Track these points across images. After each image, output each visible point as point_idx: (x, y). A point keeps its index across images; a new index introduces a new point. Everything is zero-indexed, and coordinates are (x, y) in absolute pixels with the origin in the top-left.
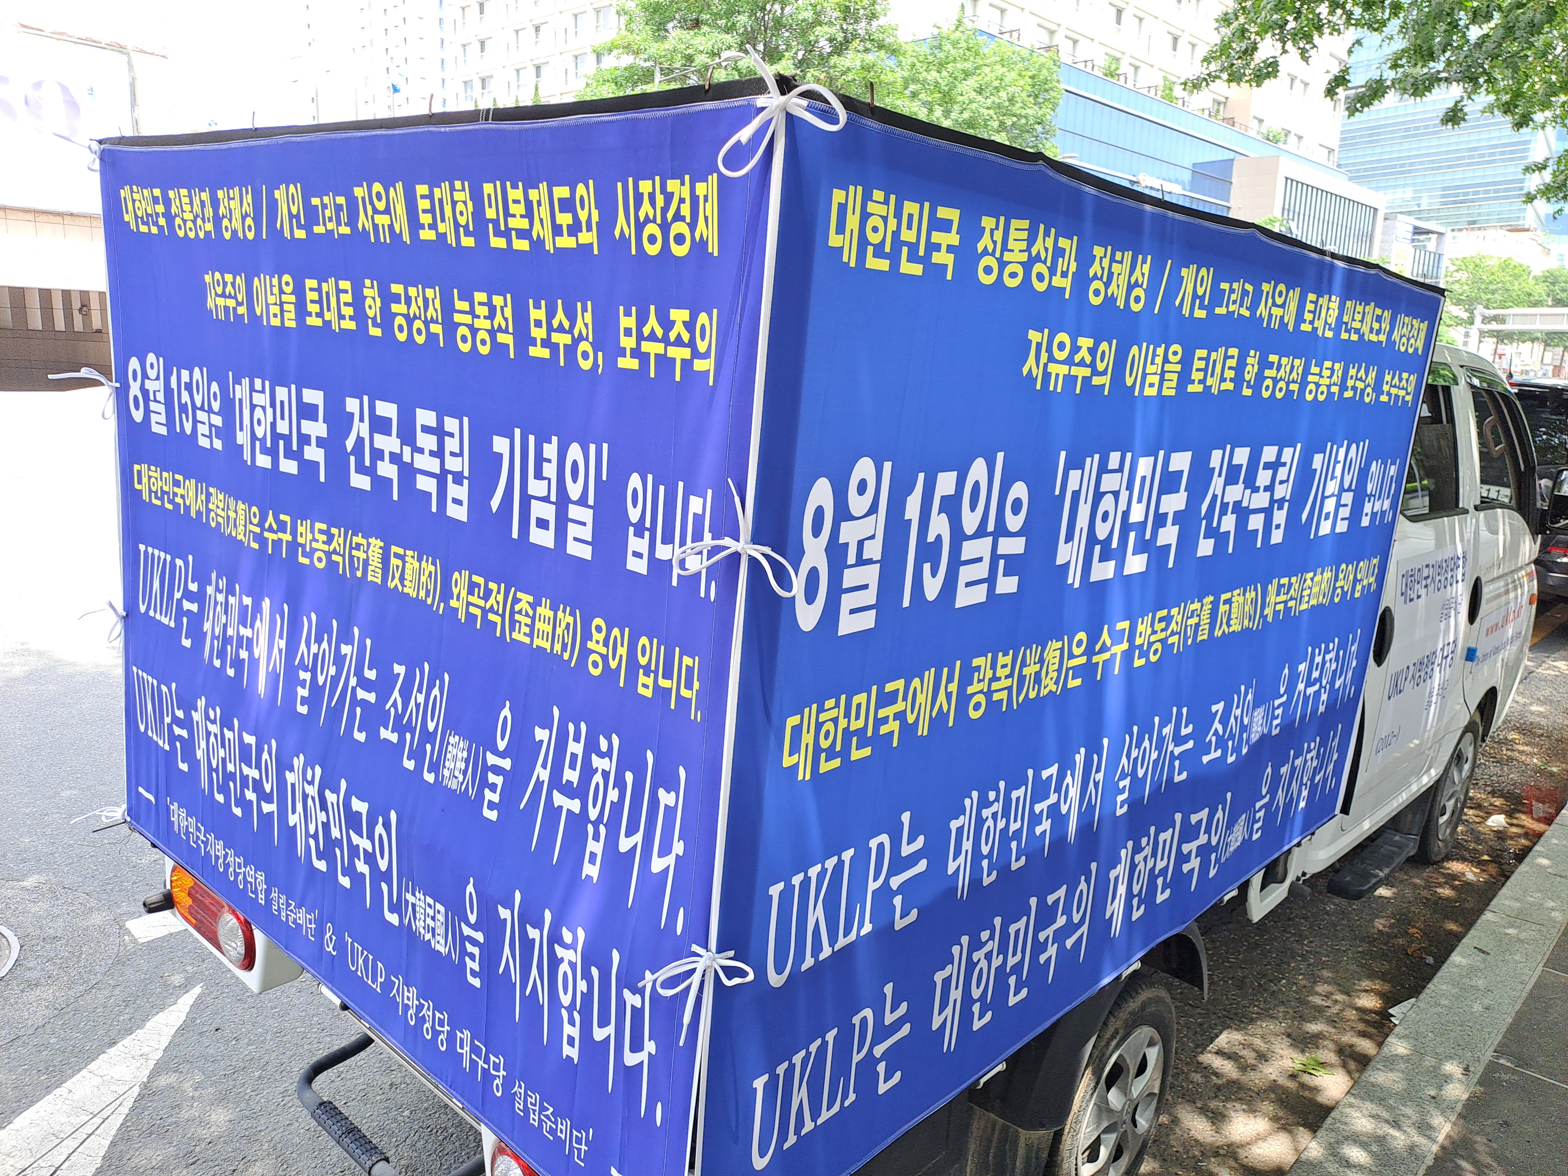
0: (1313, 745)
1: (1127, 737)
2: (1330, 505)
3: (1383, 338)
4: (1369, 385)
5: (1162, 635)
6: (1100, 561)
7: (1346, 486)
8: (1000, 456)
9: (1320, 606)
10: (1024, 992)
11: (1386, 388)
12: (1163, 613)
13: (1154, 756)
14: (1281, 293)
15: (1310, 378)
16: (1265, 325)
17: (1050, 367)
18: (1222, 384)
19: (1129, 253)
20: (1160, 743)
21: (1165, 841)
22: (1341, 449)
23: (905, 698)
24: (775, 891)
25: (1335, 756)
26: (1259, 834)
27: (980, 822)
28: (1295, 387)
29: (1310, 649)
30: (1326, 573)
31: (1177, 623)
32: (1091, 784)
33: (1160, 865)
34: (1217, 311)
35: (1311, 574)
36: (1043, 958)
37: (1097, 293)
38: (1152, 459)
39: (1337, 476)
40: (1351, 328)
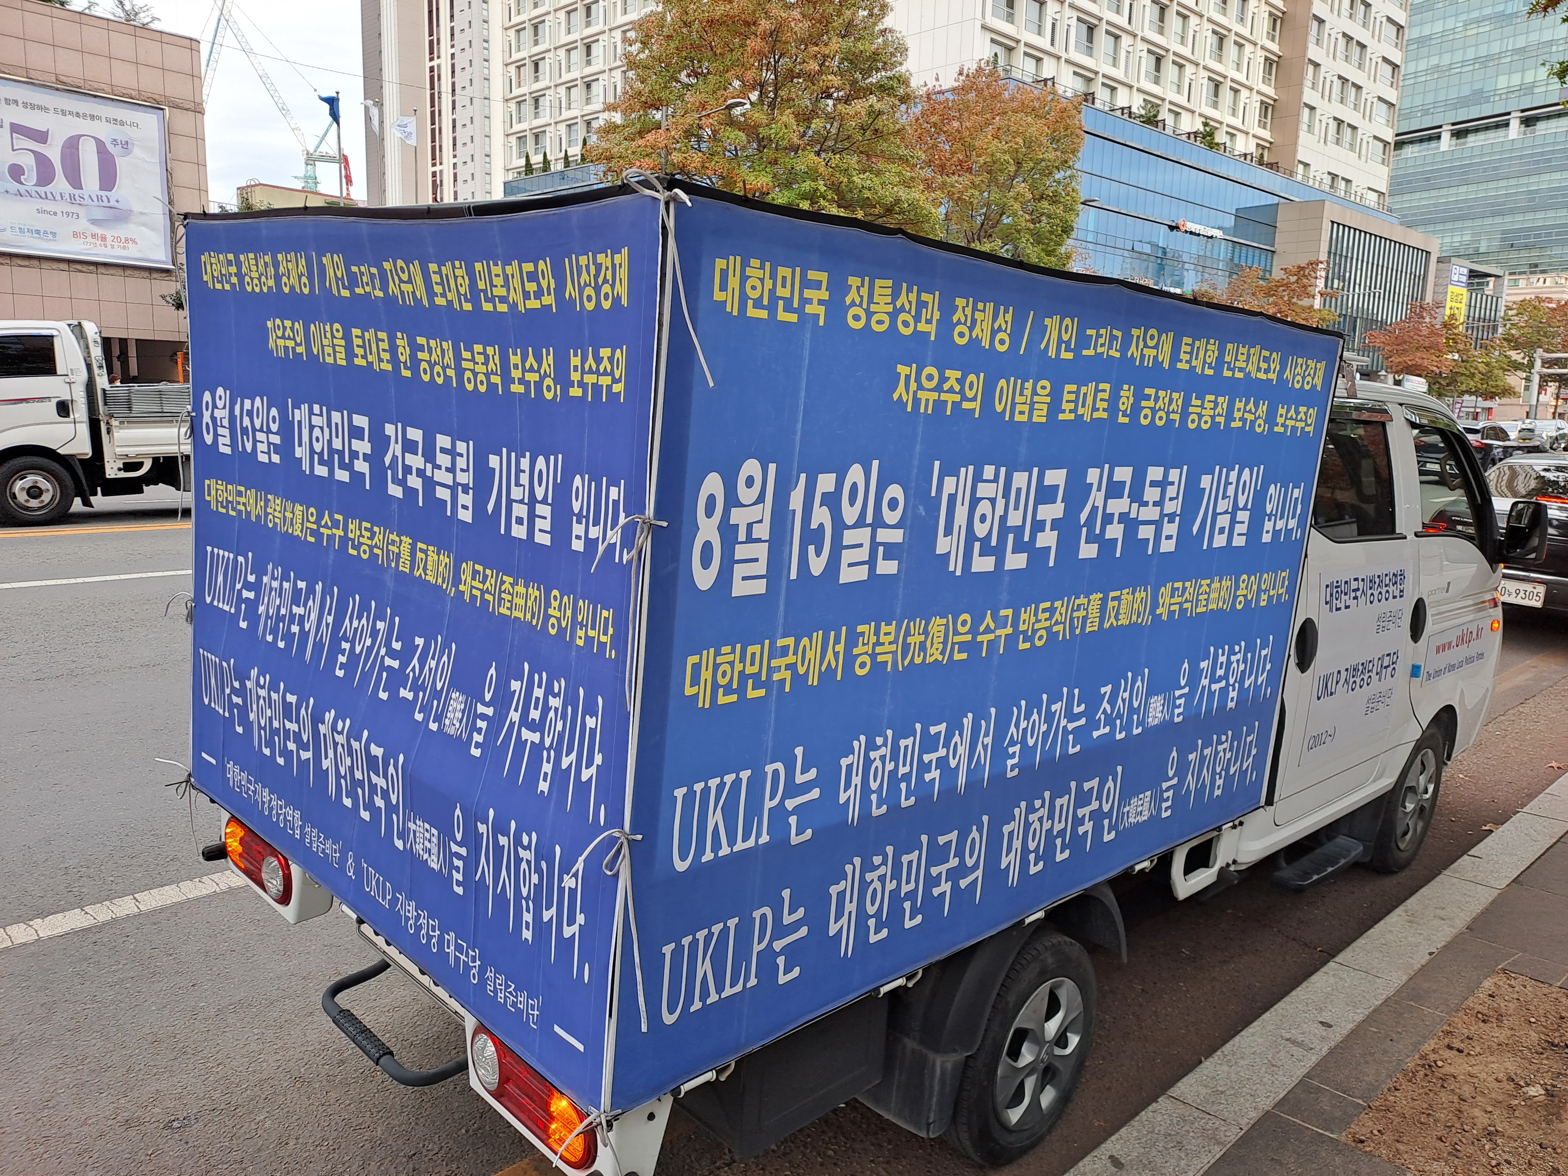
0: (1224, 738)
1: (1015, 708)
2: (1224, 521)
3: (1272, 376)
4: (1259, 417)
5: (1047, 624)
6: (980, 556)
7: (1241, 505)
8: (876, 463)
9: (1220, 611)
10: (920, 919)
11: (1280, 420)
12: (1047, 605)
13: (1044, 729)
14: (1152, 337)
15: (1192, 409)
16: (1137, 364)
17: (920, 394)
18: (1094, 413)
19: (992, 304)
20: (1050, 718)
21: (1062, 806)
22: (1232, 473)
23: (795, 653)
24: (680, 793)
25: (1254, 752)
26: (1169, 813)
27: (868, 762)
28: (1176, 417)
29: (1212, 649)
30: (1224, 582)
31: (1061, 614)
32: (980, 747)
33: (1058, 827)
34: (1085, 353)
35: (1209, 581)
36: (936, 892)
37: (961, 335)
38: (1028, 473)
39: (1230, 496)
40: (1235, 367)
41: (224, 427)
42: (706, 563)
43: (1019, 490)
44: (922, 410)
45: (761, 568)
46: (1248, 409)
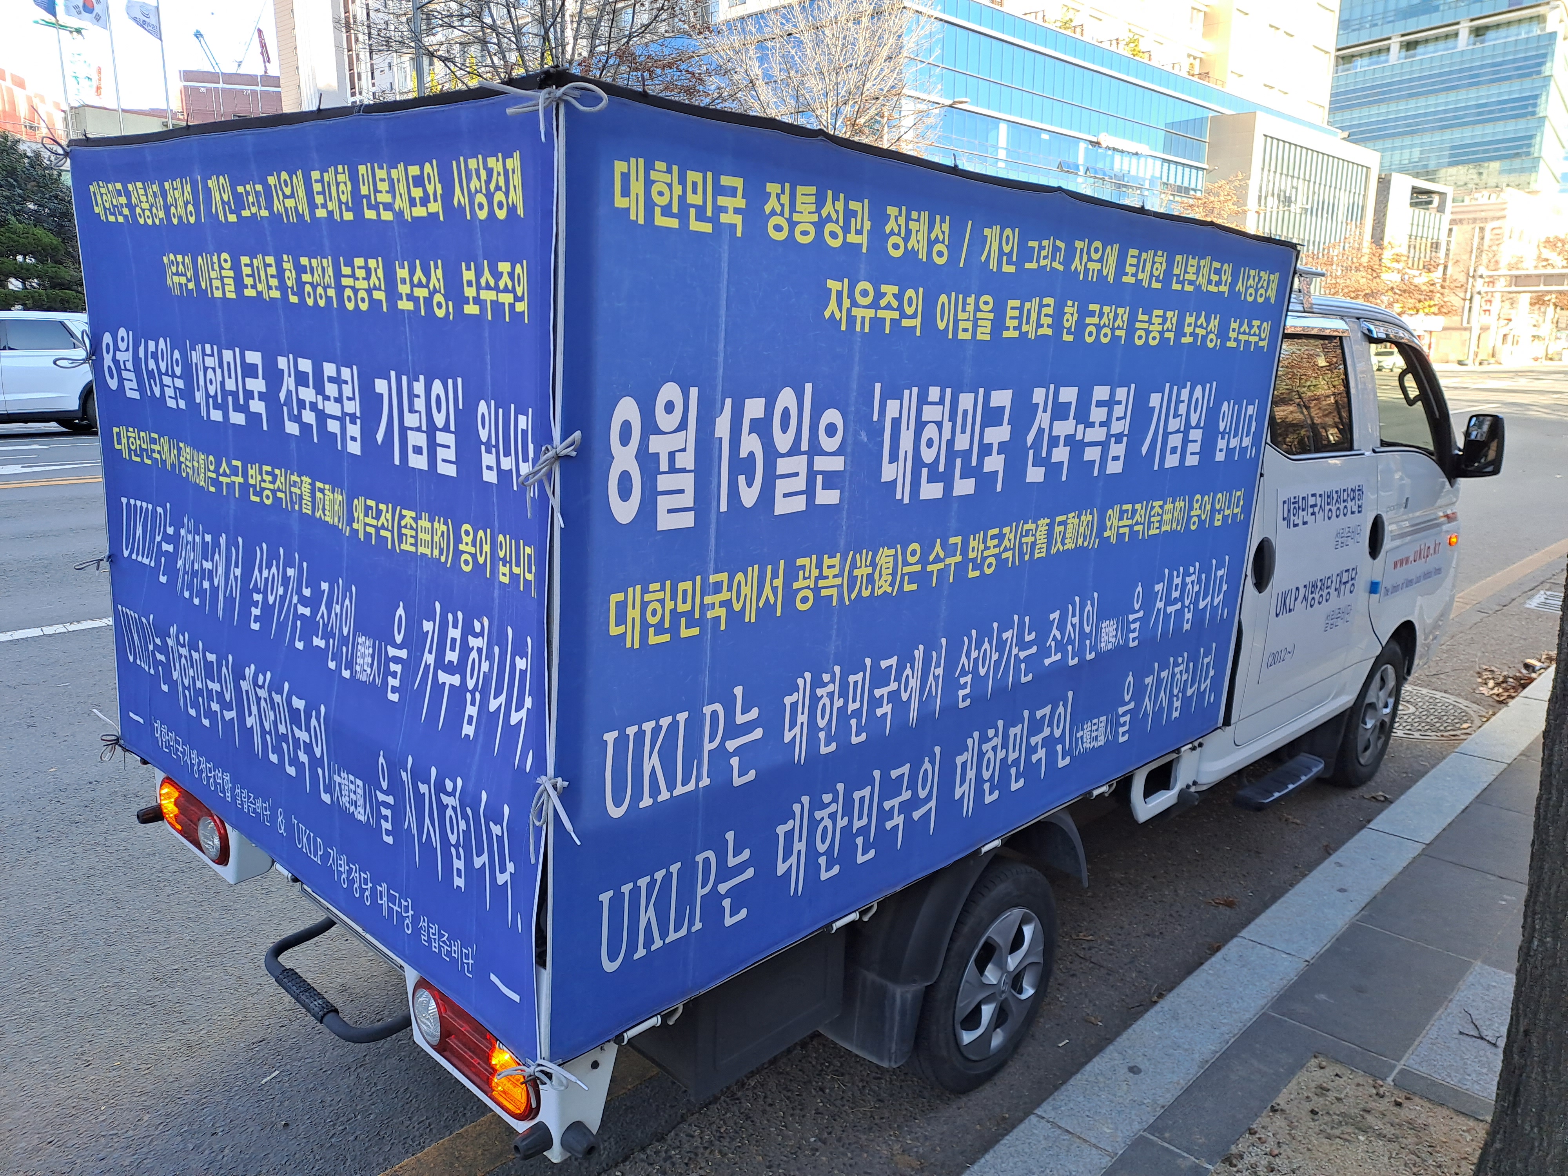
0: (1180, 660)
1: (965, 638)
2: (1175, 440)
3: (1224, 289)
4: (1211, 332)
5: (996, 551)
6: (928, 482)
7: (1193, 423)
8: (809, 387)
9: (1174, 533)
10: (872, 854)
11: (1233, 334)
12: (996, 531)
13: (995, 656)
14: (1097, 250)
15: (1139, 325)
16: (1082, 277)
17: (855, 311)
18: (1039, 330)
19: (927, 213)
20: (1001, 646)
21: (1016, 735)
22: (1183, 390)
23: (730, 589)
24: (610, 737)
25: (1212, 673)
26: (1126, 737)
27: (815, 699)
28: (1121, 333)
29: (1167, 571)
30: (1177, 503)
31: (1009, 541)
32: (931, 679)
33: (1012, 756)
34: (1028, 266)
35: (1161, 503)
36: (889, 825)
37: (896, 246)
38: (973, 395)
39: (1181, 415)
40: (1184, 280)
41: (129, 370)
42: (625, 494)
43: (965, 412)
44: (858, 329)
45: (687, 499)
46: (1199, 323)
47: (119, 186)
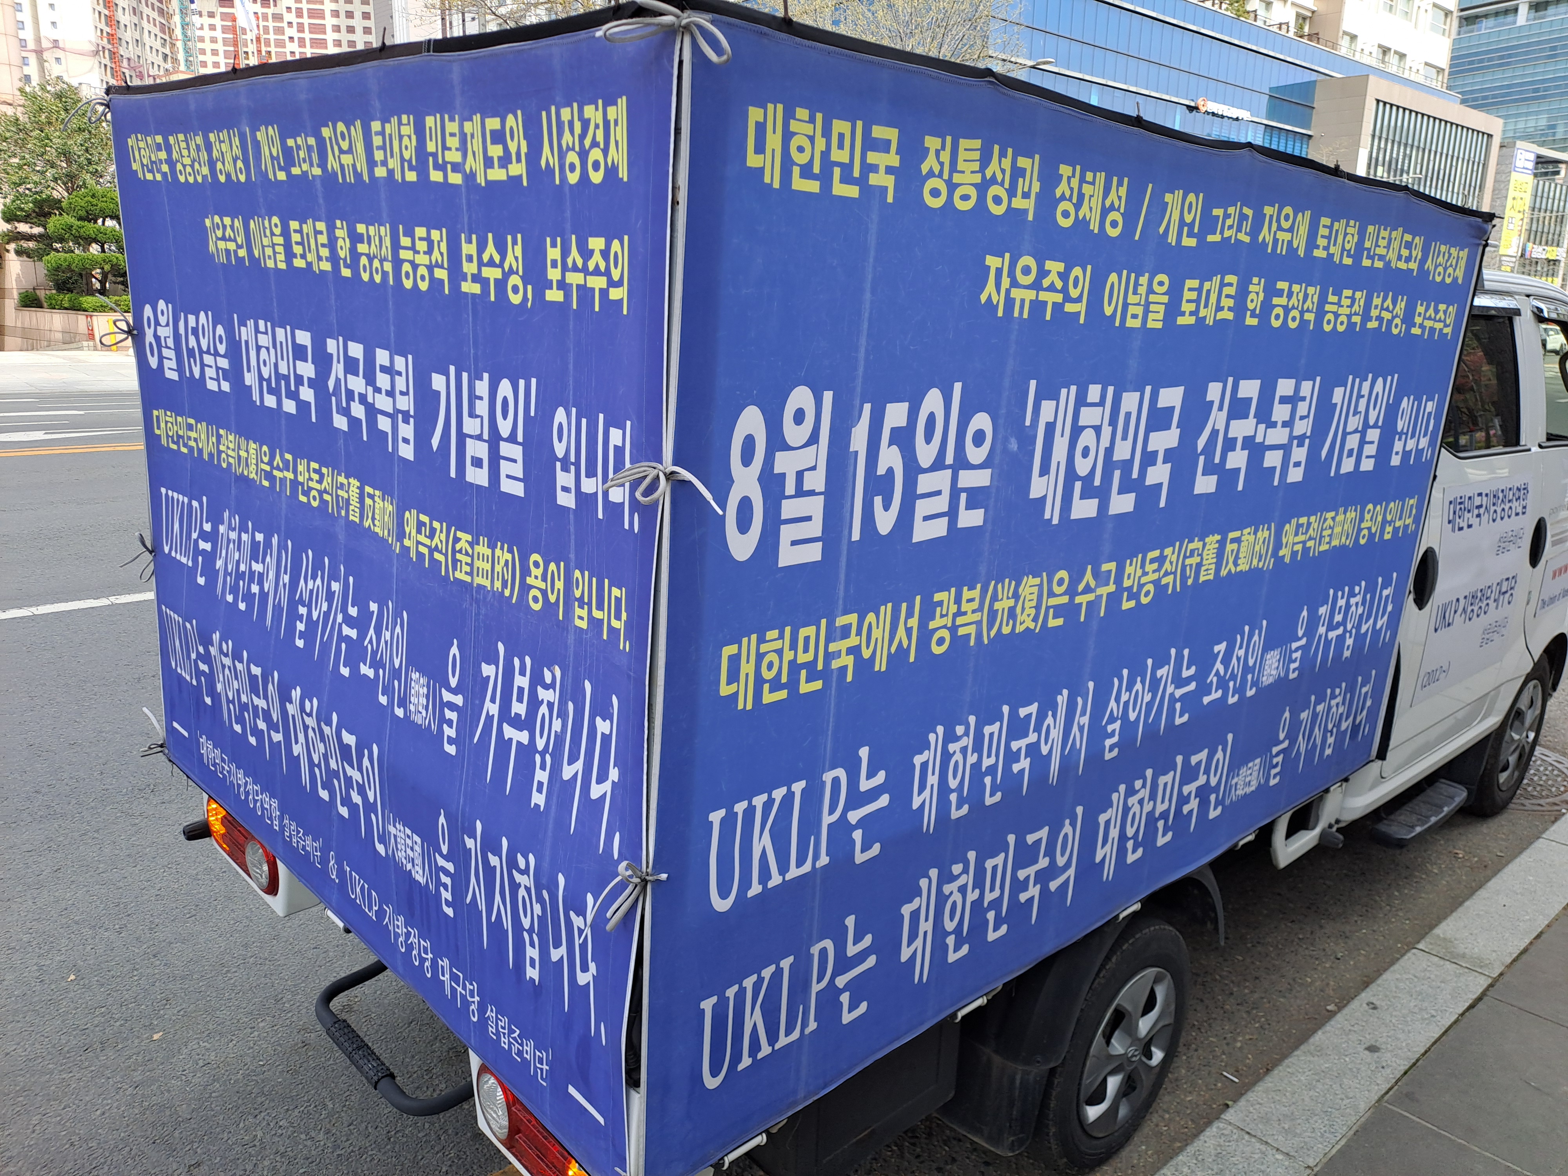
0: (1337, 691)
1: (1116, 680)
2: (1353, 442)
3: (1414, 266)
4: (1397, 316)
5: (1156, 576)
6: (1081, 498)
7: (1371, 423)
8: (958, 386)
9: (1343, 547)
10: (1003, 929)
11: (1418, 320)
12: (1156, 553)
13: (1148, 697)
14: (1287, 218)
15: (1328, 307)
16: (1269, 251)
17: (1014, 293)
18: (1218, 314)
19: (1103, 173)
20: (1155, 684)
22: (1364, 383)
23: (859, 633)
24: (716, 817)
25: (1369, 702)
26: (1277, 779)
28: (1310, 317)
29: (1331, 592)
30: (1348, 514)
31: (1171, 563)
32: (1075, 728)
33: (1160, 808)
34: (1211, 238)
35: (1332, 514)
36: (1023, 897)
37: (1066, 214)
38: (1138, 394)
39: (1360, 412)
40: (1375, 254)
41: (170, 348)
42: (744, 524)
44: (1016, 314)
45: (815, 529)
46: (1385, 305)
47: (159, 139)
